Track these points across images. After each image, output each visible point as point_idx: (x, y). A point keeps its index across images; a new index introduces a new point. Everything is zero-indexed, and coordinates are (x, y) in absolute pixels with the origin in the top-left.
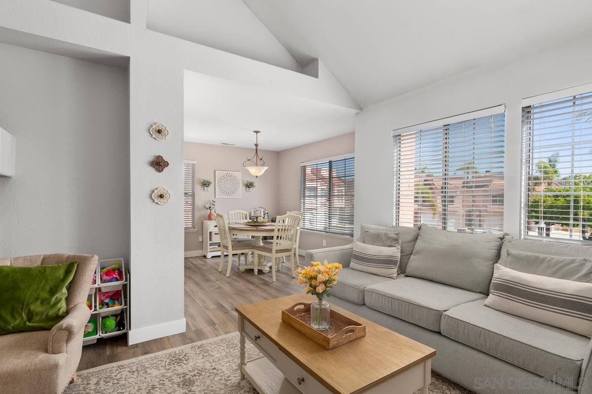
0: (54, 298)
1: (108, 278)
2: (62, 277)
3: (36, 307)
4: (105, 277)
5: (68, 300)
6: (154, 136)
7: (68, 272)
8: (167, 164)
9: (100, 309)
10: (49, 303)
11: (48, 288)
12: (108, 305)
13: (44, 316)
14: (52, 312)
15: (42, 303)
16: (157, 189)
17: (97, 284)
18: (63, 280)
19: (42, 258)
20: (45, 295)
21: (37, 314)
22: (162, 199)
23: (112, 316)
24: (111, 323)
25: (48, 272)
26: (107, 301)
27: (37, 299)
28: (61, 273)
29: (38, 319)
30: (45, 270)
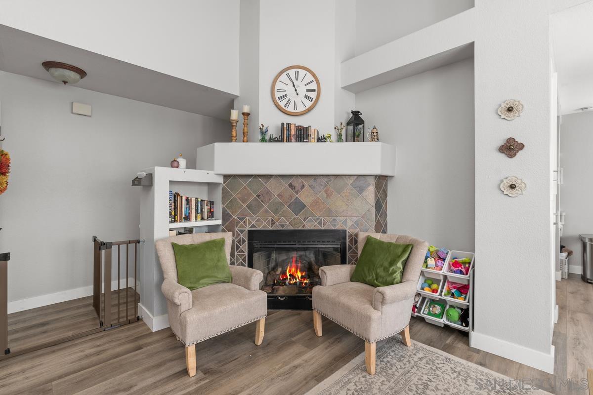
0: (391, 269)
1: (454, 269)
2: (399, 254)
3: (380, 271)
4: (452, 268)
5: (403, 274)
6: (503, 116)
7: (404, 251)
8: (521, 146)
9: (445, 295)
10: (388, 271)
11: (389, 260)
12: (453, 296)
13: (384, 280)
14: (389, 279)
15: (384, 270)
16: (507, 178)
17: (442, 271)
18: (399, 257)
19: (397, 237)
20: (386, 264)
21: (381, 277)
22: (514, 190)
23: (458, 308)
24: (455, 314)
25: (392, 248)
26: (453, 291)
27: (382, 266)
28: (400, 250)
29: (381, 280)
30: (390, 246)
